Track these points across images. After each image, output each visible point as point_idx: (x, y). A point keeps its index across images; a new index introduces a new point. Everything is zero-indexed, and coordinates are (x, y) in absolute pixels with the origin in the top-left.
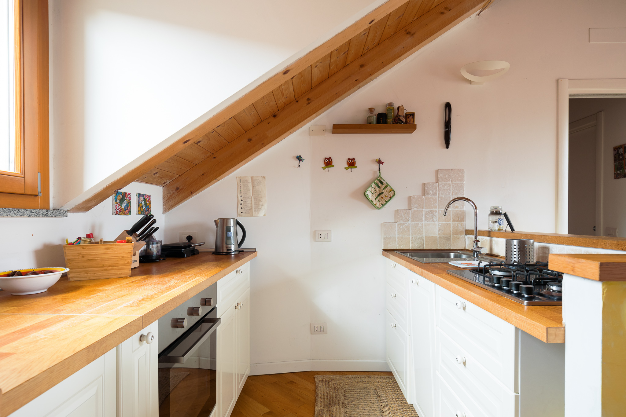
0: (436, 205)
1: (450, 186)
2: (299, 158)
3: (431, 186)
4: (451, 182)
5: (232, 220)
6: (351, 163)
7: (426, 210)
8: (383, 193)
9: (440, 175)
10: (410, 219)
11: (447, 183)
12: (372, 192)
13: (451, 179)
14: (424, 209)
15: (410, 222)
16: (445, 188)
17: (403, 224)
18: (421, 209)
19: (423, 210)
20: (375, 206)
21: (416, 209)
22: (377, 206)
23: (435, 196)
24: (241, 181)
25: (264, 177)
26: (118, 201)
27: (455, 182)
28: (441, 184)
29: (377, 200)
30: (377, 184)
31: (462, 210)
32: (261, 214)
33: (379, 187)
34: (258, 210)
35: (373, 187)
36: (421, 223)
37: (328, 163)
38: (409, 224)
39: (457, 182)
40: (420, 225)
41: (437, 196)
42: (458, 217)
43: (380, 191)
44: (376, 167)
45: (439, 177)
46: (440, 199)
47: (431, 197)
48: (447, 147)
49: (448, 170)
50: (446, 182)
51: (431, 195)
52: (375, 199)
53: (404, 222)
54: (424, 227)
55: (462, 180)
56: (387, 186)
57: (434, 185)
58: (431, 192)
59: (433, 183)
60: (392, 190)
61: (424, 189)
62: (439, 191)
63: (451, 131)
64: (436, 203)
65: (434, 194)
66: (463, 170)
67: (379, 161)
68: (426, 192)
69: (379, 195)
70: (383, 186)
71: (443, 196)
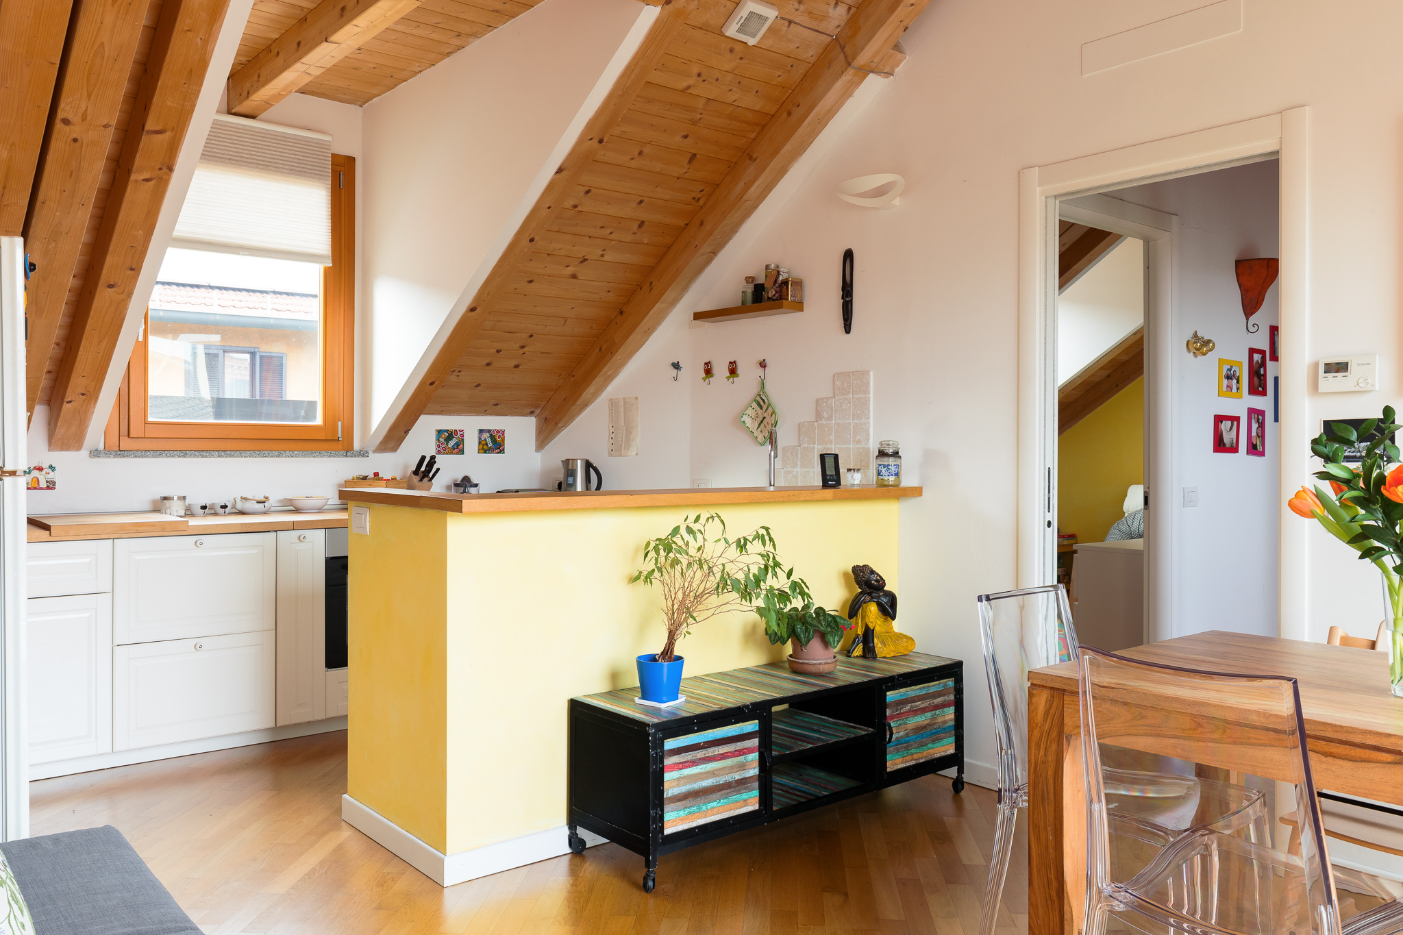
0: (832, 437)
1: (850, 402)
2: (676, 366)
4: (851, 395)
5: (579, 462)
6: (733, 371)
7: (819, 447)
8: (764, 418)
9: (838, 383)
10: (799, 462)
11: (847, 397)
12: (753, 417)
13: (851, 391)
14: (816, 446)
15: (798, 469)
16: (844, 407)
17: (790, 472)
18: (811, 446)
19: (814, 448)
20: (755, 440)
21: (806, 445)
22: (758, 440)
23: (831, 422)
24: (613, 403)
25: (637, 398)
26: (442, 440)
27: (857, 396)
28: (838, 400)
29: (759, 430)
30: (758, 402)
31: (866, 446)
32: (632, 452)
33: (761, 408)
34: (628, 447)
35: (753, 409)
36: (813, 470)
37: (708, 372)
38: (797, 472)
39: (860, 396)
40: (811, 474)
41: (833, 422)
42: (861, 461)
43: (762, 414)
44: (760, 371)
45: (836, 386)
46: (837, 426)
47: (825, 423)
48: (848, 330)
49: (848, 374)
50: (845, 397)
51: (825, 420)
52: (757, 429)
53: (791, 467)
54: (816, 478)
55: (867, 391)
56: (769, 405)
57: (829, 402)
58: (825, 415)
59: (828, 398)
60: (773, 413)
61: (817, 411)
62: (836, 413)
63: (851, 301)
64: (831, 434)
65: (830, 418)
66: (868, 372)
67: (763, 365)
68: (818, 415)
69: (762, 421)
70: (765, 407)
71: (841, 422)
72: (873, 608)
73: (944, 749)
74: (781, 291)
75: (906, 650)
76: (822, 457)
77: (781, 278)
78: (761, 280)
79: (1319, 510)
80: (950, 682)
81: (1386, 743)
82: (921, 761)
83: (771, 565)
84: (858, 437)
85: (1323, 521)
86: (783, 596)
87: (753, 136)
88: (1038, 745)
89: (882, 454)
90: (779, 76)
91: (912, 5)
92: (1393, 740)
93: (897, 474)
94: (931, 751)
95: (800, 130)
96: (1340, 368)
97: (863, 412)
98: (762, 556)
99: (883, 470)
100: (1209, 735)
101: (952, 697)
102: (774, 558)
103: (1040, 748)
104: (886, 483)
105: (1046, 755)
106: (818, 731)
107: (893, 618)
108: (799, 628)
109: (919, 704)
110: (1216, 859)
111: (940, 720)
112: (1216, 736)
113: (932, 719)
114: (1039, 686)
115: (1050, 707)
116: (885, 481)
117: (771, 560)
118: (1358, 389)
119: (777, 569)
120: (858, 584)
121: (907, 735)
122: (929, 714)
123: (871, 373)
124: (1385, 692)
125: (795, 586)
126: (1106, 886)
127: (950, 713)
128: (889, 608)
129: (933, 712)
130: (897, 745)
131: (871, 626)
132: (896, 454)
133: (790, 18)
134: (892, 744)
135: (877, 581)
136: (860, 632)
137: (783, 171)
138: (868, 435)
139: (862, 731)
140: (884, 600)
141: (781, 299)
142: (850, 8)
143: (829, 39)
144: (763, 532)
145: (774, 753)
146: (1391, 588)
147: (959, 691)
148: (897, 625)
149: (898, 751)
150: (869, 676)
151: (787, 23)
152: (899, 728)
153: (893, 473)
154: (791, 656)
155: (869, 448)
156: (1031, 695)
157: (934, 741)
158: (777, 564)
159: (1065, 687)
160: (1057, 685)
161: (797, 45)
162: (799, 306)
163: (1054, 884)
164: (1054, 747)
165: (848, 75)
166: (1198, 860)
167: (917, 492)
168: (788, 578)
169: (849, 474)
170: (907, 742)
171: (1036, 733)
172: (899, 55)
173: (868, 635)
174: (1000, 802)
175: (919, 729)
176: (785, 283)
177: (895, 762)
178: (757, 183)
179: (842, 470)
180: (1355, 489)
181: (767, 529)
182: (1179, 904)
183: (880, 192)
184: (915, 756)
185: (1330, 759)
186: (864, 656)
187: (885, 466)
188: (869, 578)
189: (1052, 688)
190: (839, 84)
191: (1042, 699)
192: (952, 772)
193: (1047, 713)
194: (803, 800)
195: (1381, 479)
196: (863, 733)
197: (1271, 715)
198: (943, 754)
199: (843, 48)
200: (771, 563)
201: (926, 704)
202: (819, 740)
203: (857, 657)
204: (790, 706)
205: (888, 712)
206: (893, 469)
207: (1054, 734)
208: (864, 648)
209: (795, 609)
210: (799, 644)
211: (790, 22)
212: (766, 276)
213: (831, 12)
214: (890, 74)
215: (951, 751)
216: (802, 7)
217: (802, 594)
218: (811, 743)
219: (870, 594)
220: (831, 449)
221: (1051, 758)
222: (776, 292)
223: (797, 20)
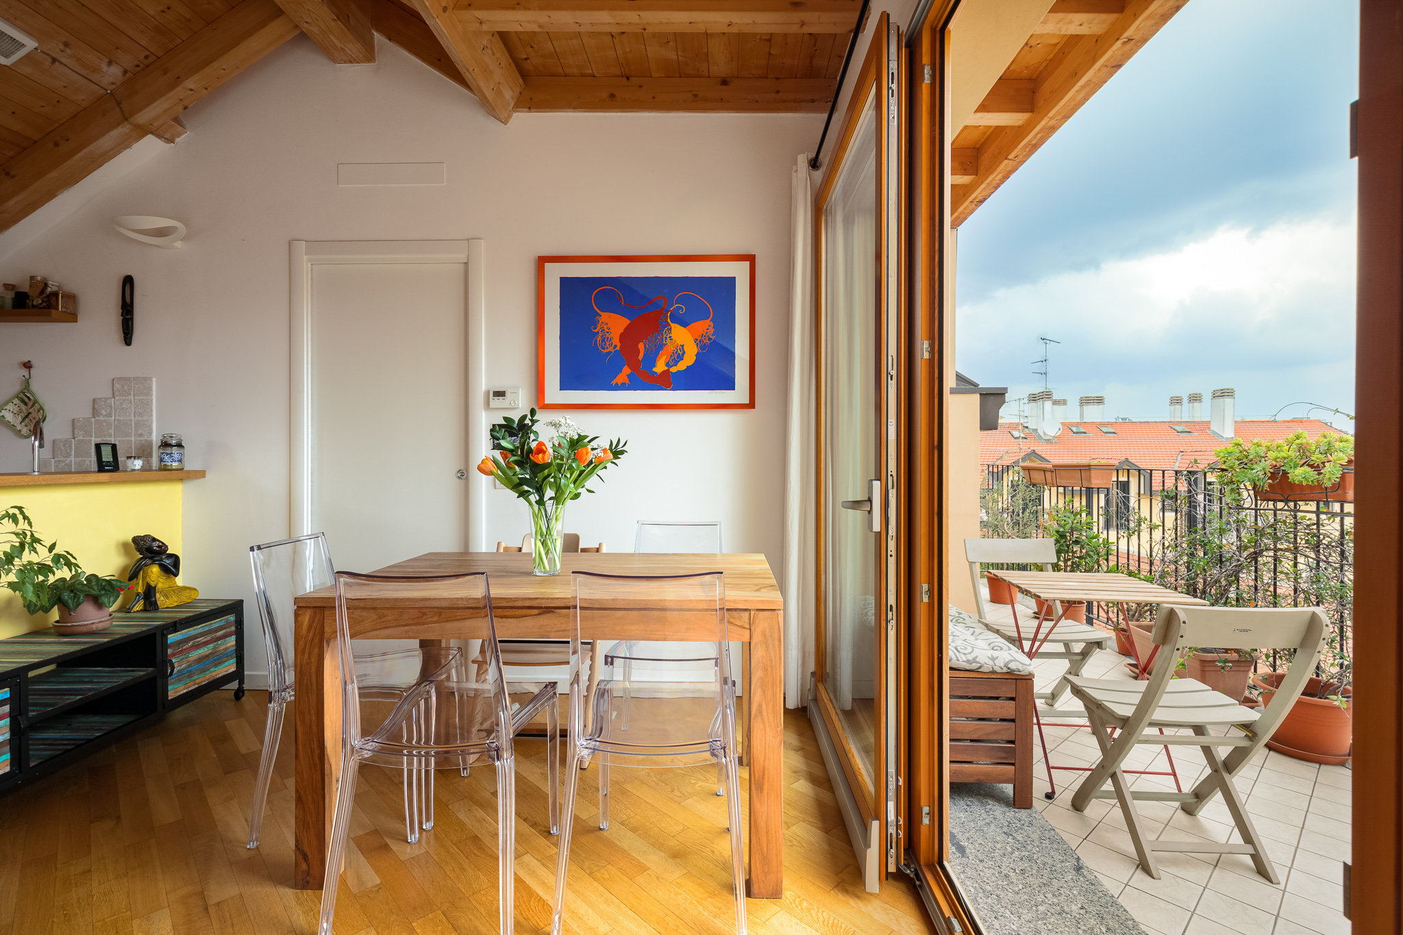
0: (112, 431)
1: (131, 402)
3: (103, 403)
4: (132, 397)
7: (96, 440)
8: (30, 413)
9: (117, 386)
10: (73, 453)
11: (127, 398)
12: (15, 412)
13: (132, 393)
14: (93, 439)
15: (73, 458)
16: (124, 406)
17: (63, 461)
18: (88, 438)
19: (91, 440)
20: (18, 433)
21: (81, 438)
22: (22, 433)
23: (110, 418)
27: (139, 398)
28: (118, 400)
29: (23, 424)
30: (22, 399)
31: (148, 439)
33: (26, 404)
35: (16, 405)
36: (89, 459)
38: (71, 461)
39: (142, 398)
40: (88, 462)
41: (113, 418)
42: (144, 451)
43: (27, 410)
44: (25, 372)
45: (115, 388)
46: (116, 422)
47: (103, 419)
48: (128, 343)
49: (128, 379)
50: (125, 398)
51: (104, 417)
52: (21, 423)
53: (64, 457)
54: (90, 462)
55: (149, 393)
56: (36, 402)
57: (108, 401)
58: (103, 412)
59: (106, 399)
60: (41, 408)
61: (94, 408)
62: (115, 411)
63: (132, 319)
64: (111, 429)
65: (110, 415)
66: (150, 379)
67: (28, 365)
68: (95, 412)
69: (27, 416)
70: (30, 404)
71: (122, 419)
72: (155, 569)
73: (226, 669)
74: (49, 301)
75: (189, 599)
76: (98, 447)
77: (49, 289)
78: (25, 288)
79: (495, 470)
80: (232, 618)
81: (535, 604)
82: (203, 683)
83: (27, 542)
84: (140, 432)
85: (497, 476)
86: (44, 569)
87: (10, 154)
88: (303, 652)
89: (165, 445)
90: (43, 106)
91: (191, 90)
92: (538, 601)
93: (180, 461)
94: (214, 674)
95: (70, 162)
96: (500, 394)
97: (145, 411)
98: (17, 534)
99: (166, 458)
100: (430, 620)
101: (233, 628)
102: (32, 535)
103: (304, 653)
104: (170, 467)
105: (309, 658)
106: (91, 682)
107: (176, 575)
108: (66, 596)
109: (202, 639)
110: (434, 699)
111: (222, 648)
112: (435, 619)
113: (214, 648)
114: (304, 607)
115: (313, 622)
116: (168, 466)
117: (29, 537)
118: (510, 407)
119: (37, 546)
120: (139, 551)
121: (190, 666)
122: (212, 645)
123: (154, 380)
124: (530, 574)
125: (57, 559)
126: (357, 742)
127: (232, 641)
128: (171, 566)
129: (215, 643)
130: (179, 676)
131: (153, 584)
132: (179, 445)
133: (54, 55)
134: (173, 676)
135: (159, 547)
136: (140, 590)
137: (50, 195)
138: (151, 429)
139: (140, 673)
140: (167, 562)
141: (49, 308)
142: (125, 72)
143: (102, 91)
144: (17, 511)
145: (31, 714)
146: (534, 512)
147: (239, 623)
148: (180, 581)
149: (180, 681)
150: (150, 625)
151: (50, 60)
152: (179, 664)
153: (176, 459)
154: (57, 622)
155: (152, 441)
156: (296, 615)
157: (216, 666)
158: (36, 540)
159: (325, 605)
160: (319, 605)
161: (65, 85)
162: (72, 317)
163: (317, 752)
164: (316, 650)
165: (123, 129)
166: (422, 703)
167: (201, 474)
168: (50, 552)
169: (129, 462)
170: (188, 672)
171: (302, 643)
172: (180, 129)
173: (150, 592)
174: (270, 702)
175: (201, 659)
176: (55, 294)
177: (175, 690)
178: (16, 199)
179: (121, 459)
180: (515, 456)
181: (20, 509)
182: (410, 739)
183: (161, 233)
184: (198, 681)
185: (504, 620)
186: (145, 610)
187: (167, 454)
188: (151, 545)
189: (314, 607)
190: (115, 133)
191: (306, 618)
192: (234, 685)
193: (310, 627)
194: (70, 747)
195: (530, 450)
196: (142, 673)
197: (471, 599)
198: (225, 673)
199: (119, 104)
200: (28, 539)
201: (209, 638)
202: (90, 690)
203: (138, 611)
204: (58, 666)
205: (170, 651)
206: (176, 456)
207: (317, 640)
208: (145, 604)
209: (63, 580)
210: (65, 608)
211: (54, 60)
212: (31, 286)
213: (104, 67)
214: (170, 140)
215: (233, 669)
216: (68, 51)
217: (69, 564)
218: (80, 695)
219: (151, 558)
220: (111, 441)
221: (314, 659)
222: (43, 301)
223: (63, 60)
